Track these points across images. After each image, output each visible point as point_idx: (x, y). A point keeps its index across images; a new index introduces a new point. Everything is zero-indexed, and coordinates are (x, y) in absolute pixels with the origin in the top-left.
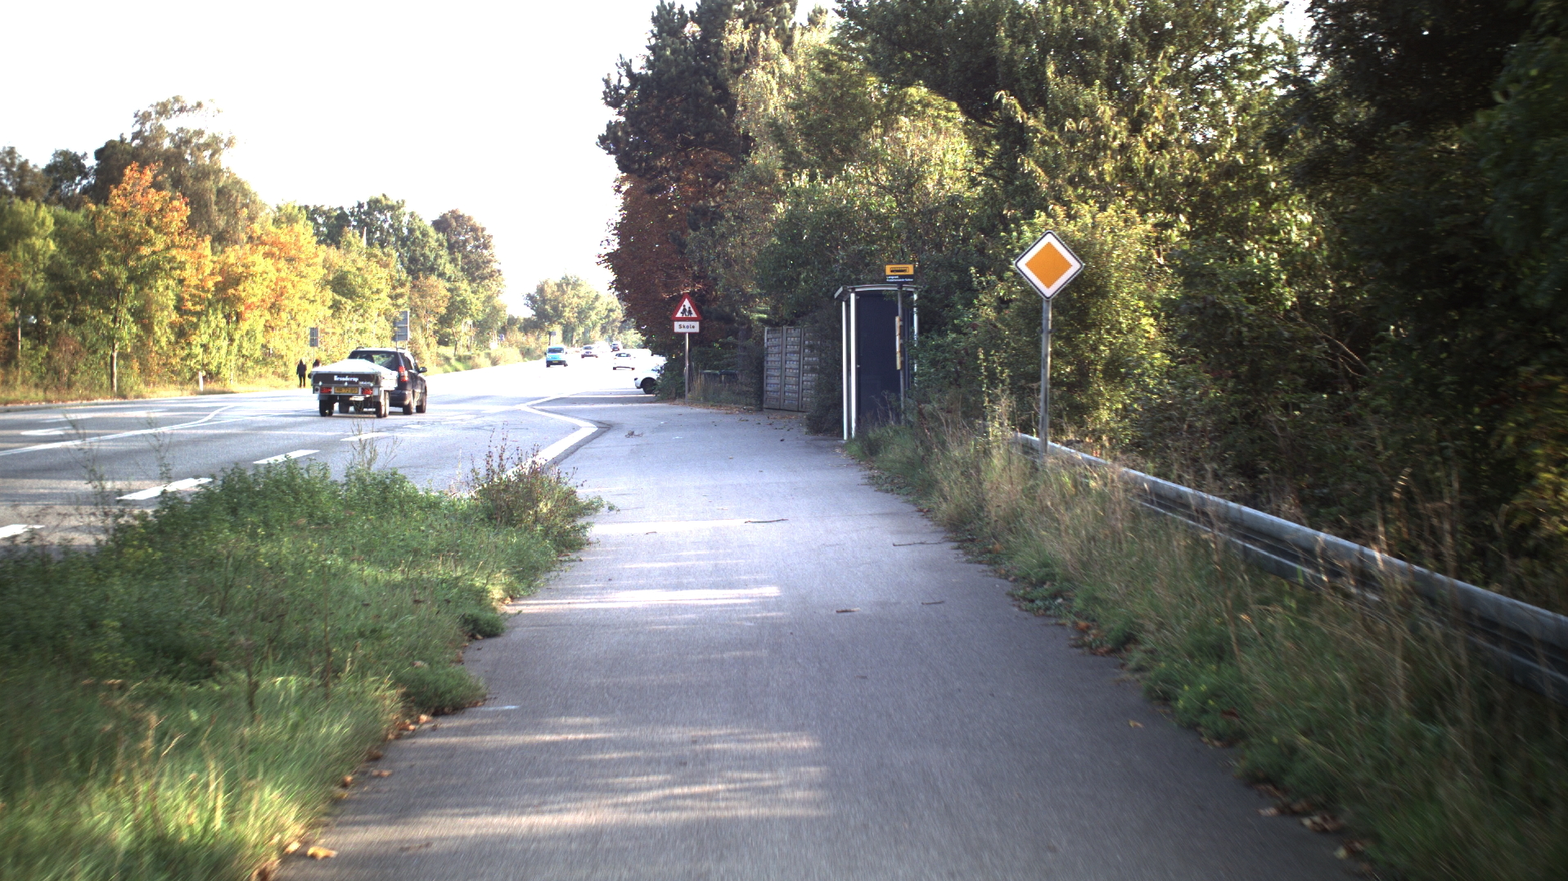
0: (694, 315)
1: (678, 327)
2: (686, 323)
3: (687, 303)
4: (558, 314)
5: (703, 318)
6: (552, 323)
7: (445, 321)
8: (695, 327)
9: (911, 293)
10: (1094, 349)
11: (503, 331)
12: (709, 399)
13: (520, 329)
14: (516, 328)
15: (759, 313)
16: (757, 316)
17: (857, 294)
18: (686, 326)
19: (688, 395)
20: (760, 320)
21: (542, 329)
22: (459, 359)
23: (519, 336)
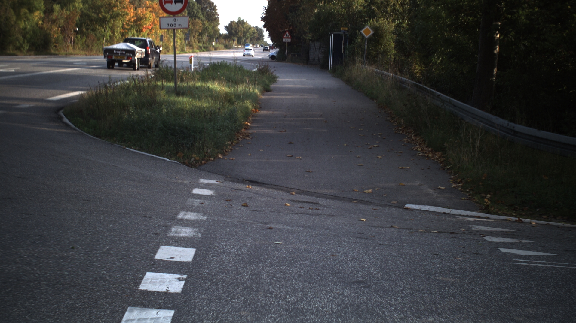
0: (289, 37)
1: (284, 40)
2: (287, 39)
3: (287, 33)
4: (236, 33)
5: (292, 37)
6: (234, 36)
7: (201, 34)
8: (290, 40)
9: (347, 35)
10: (380, 49)
11: (217, 39)
12: (293, 61)
13: (223, 38)
14: (222, 38)
15: (309, 37)
16: (308, 38)
17: (334, 34)
18: (287, 40)
19: (286, 60)
20: (309, 39)
21: (231, 38)
22: (204, 48)
23: (223, 40)
